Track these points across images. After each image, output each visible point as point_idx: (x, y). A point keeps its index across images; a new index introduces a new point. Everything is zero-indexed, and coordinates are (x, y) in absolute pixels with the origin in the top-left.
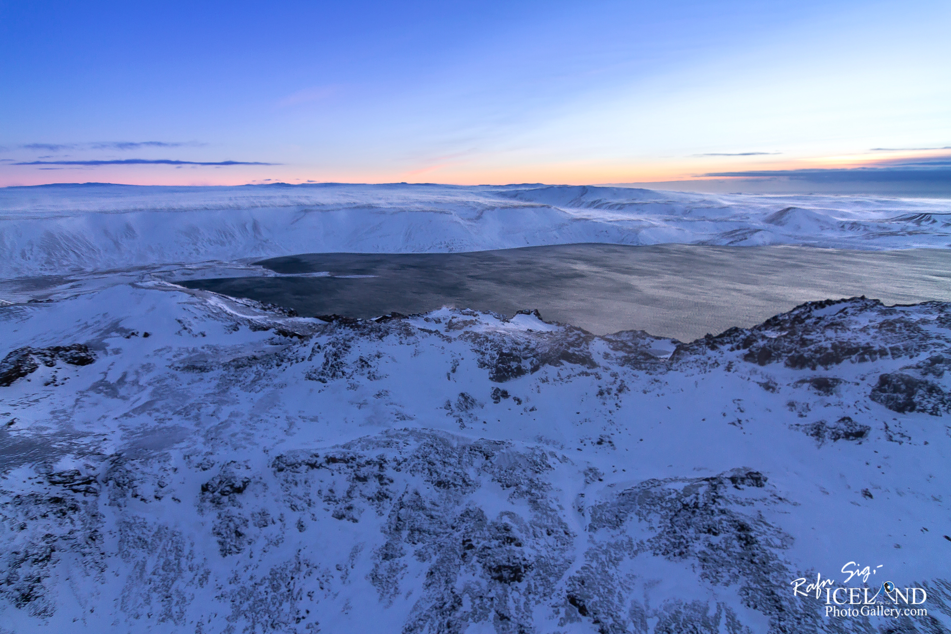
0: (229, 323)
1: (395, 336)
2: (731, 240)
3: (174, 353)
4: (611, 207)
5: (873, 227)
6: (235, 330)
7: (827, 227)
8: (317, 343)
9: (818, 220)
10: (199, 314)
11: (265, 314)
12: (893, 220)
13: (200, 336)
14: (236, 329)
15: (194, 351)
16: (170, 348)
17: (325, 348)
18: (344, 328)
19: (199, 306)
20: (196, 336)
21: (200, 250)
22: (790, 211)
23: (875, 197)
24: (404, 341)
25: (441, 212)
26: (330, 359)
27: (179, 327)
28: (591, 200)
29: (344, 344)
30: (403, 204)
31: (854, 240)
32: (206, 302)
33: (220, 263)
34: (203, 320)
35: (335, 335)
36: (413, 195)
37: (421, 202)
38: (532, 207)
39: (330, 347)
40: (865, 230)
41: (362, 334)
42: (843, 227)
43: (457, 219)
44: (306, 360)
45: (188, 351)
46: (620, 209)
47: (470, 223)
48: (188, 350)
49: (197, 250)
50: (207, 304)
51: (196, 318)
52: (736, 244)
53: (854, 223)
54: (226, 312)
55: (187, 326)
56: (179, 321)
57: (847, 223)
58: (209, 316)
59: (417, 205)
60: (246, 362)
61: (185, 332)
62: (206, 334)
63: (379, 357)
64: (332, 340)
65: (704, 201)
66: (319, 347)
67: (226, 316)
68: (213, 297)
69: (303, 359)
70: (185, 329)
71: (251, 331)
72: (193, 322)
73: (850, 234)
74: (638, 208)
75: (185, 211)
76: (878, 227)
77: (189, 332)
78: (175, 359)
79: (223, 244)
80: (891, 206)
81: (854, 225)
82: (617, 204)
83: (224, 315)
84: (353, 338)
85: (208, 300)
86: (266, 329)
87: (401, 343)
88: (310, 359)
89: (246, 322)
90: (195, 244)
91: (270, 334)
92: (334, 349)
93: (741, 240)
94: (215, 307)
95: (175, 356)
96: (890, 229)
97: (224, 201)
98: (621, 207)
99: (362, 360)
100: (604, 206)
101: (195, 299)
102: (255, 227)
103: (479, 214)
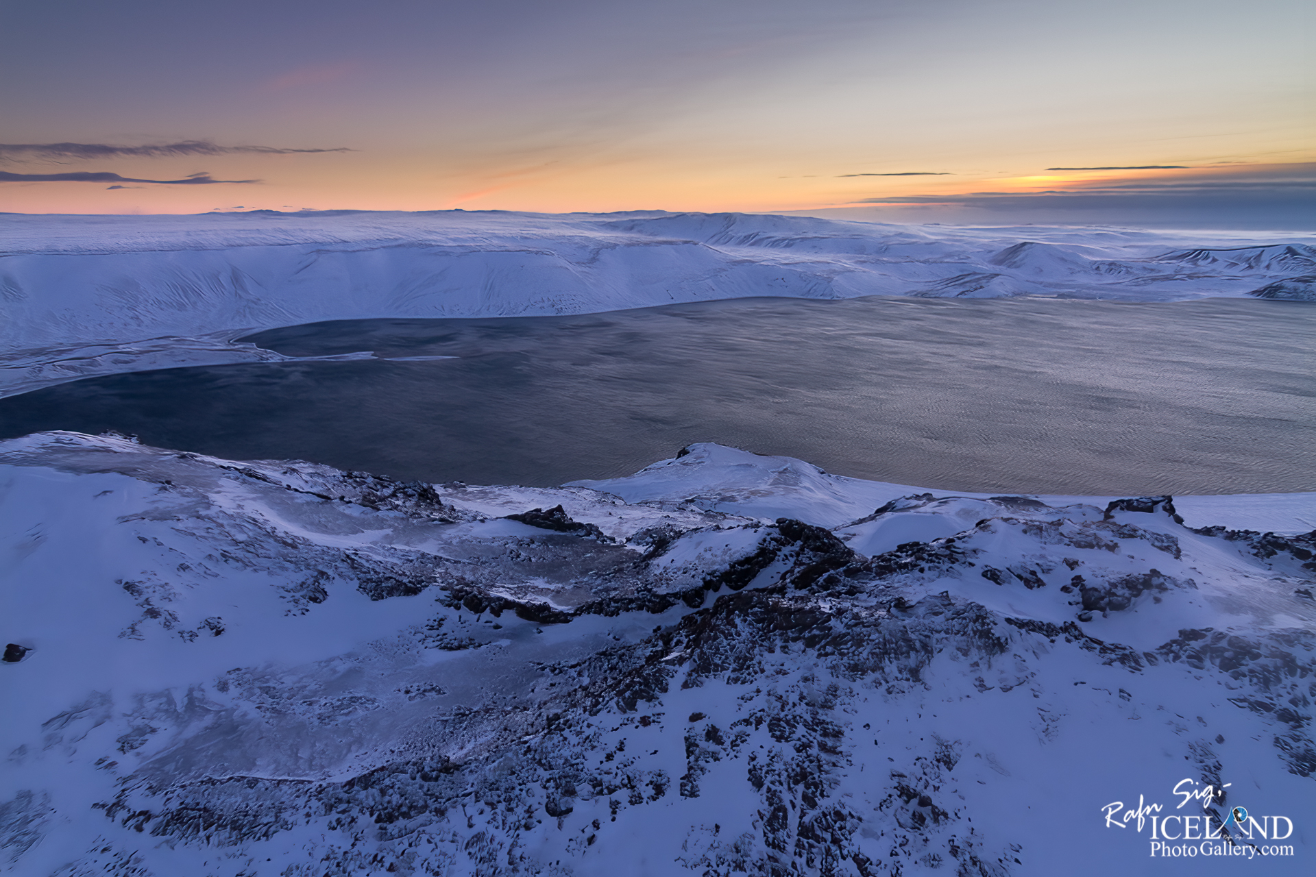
0: (294, 577)
1: (954, 658)
2: (962, 290)
3: (119, 727)
4: (775, 244)
5: (1137, 269)
6: (315, 600)
7: (1077, 269)
8: (696, 717)
9: (1063, 259)
10: (193, 552)
11: (381, 524)
12: (1159, 258)
13: (206, 633)
14: (318, 596)
15: (194, 705)
16: (106, 699)
17: (741, 738)
18: (784, 649)
19: (188, 523)
20: (193, 635)
21: (142, 318)
22: (1026, 247)
23: (1119, 229)
24: (990, 678)
25: (537, 253)
26: (786, 797)
27: (129, 608)
28: (742, 234)
29: (815, 724)
30: (473, 239)
31: (1118, 287)
32: (209, 505)
33: (181, 341)
34: (207, 573)
35: (761, 682)
36: (484, 227)
37: (498, 237)
38: (671, 243)
39: (760, 739)
40: (1128, 272)
41: (857, 669)
42: (1098, 268)
43: (563, 262)
44: (672, 792)
45: (170, 711)
46: (788, 246)
47: (584, 269)
48: (170, 701)
49: (138, 318)
50: (212, 512)
51: (183, 567)
52: (970, 295)
53: (1111, 264)
54: (271, 534)
55: (156, 603)
56: (129, 587)
57: (1103, 263)
58: (225, 556)
59: (495, 242)
60: (416, 789)
61: (151, 627)
62: (223, 623)
63: (949, 763)
64: (760, 702)
65: (900, 234)
66: (713, 734)
67: (280, 548)
68: (223, 482)
69: (659, 790)
70: (153, 613)
71: (366, 598)
72: (178, 584)
73: (1109, 279)
74: (815, 244)
75: (112, 252)
76: (1145, 269)
77: (167, 625)
78: (128, 763)
79: (181, 307)
80: (1145, 240)
81: (1113, 267)
82: (784, 240)
83: (272, 548)
84: (833, 691)
85: (213, 497)
86: (412, 590)
87: (982, 686)
88: (689, 789)
89: (343, 567)
90: (132, 308)
91: (426, 605)
92: (787, 751)
93: (975, 290)
94: (239, 520)
95: (125, 745)
96: (1160, 271)
97: (178, 236)
98: (789, 244)
99: (906, 793)
100: (766, 242)
101: (172, 499)
102: (236, 278)
103: (593, 255)
